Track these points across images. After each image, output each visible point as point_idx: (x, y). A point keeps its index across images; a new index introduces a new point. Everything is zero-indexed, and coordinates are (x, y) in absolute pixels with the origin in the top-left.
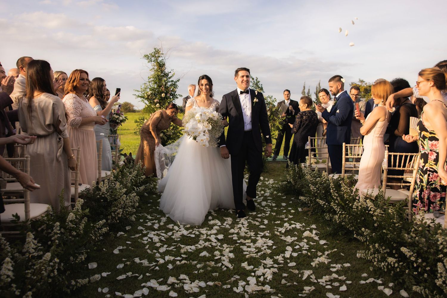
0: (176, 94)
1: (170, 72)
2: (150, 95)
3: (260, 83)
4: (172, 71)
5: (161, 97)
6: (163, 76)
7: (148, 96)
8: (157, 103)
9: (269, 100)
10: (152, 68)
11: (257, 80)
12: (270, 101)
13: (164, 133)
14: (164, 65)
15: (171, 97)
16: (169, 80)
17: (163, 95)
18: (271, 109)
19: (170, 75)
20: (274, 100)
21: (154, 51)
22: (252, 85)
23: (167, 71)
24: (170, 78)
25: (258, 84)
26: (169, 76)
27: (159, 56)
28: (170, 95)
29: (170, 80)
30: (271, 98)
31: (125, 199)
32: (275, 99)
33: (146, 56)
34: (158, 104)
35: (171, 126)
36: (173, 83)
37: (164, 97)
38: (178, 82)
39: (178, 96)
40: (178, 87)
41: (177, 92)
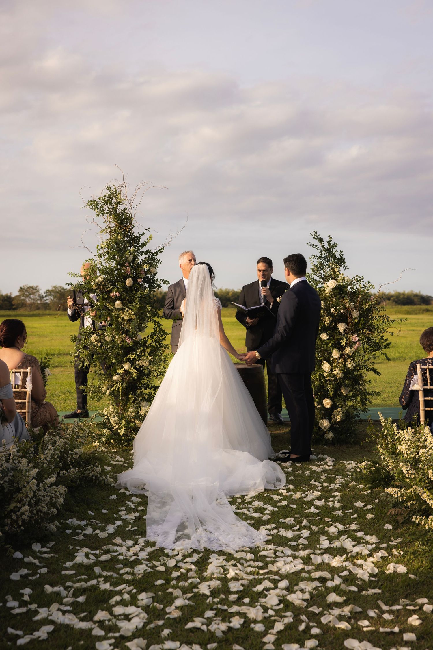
0: (157, 280)
1: (144, 234)
2: (101, 282)
3: (338, 249)
4: (146, 232)
5: (125, 287)
6: (129, 242)
7: (98, 285)
8: (117, 298)
9: (357, 286)
10: (104, 226)
12: (359, 287)
13: (132, 362)
14: (130, 219)
15: (147, 285)
16: (141, 250)
17: (129, 282)
19: (142, 240)
20: (368, 285)
21: (108, 192)
22: (319, 255)
23: (135, 232)
24: (144, 244)
25: (334, 250)
26: (140, 243)
27: (119, 203)
28: (145, 281)
29: (144, 249)
30: (359, 281)
31: (35, 488)
32: (369, 282)
33: (93, 204)
34: (118, 302)
35: (147, 347)
36: (149, 256)
37: (131, 287)
38: (160, 253)
39: (162, 282)
40: (161, 263)
41: (157, 274)
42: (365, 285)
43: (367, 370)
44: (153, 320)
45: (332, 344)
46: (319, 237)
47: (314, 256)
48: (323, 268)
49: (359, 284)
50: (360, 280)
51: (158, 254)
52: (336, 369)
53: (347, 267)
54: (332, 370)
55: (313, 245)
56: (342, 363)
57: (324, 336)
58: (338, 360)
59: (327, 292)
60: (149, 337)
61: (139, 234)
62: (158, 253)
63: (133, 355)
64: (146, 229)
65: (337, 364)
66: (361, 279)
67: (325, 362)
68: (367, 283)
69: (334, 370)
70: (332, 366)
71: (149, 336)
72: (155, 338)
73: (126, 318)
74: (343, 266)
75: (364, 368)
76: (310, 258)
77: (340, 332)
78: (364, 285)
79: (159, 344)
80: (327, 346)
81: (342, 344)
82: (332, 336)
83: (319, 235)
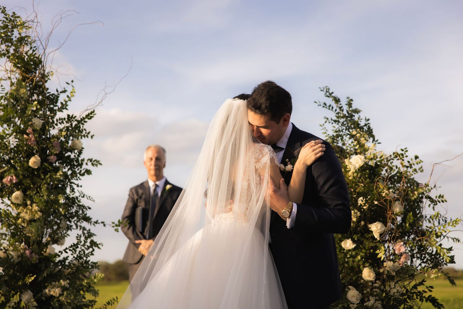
0: (83, 160)
1: (64, 91)
3: (362, 115)
5: (28, 169)
9: (396, 164)
11: (350, 104)
12: (399, 165)
17: (34, 162)
18: (407, 194)
19: (62, 98)
20: (414, 161)
22: (335, 118)
23: (51, 87)
24: (64, 107)
26: (59, 105)
32: (417, 157)
34: (17, 194)
36: (71, 125)
37: (38, 170)
38: (89, 119)
39: (90, 163)
40: (92, 137)
41: (84, 151)
42: (411, 162)
43: (421, 300)
44: (80, 226)
45: (362, 258)
46: (333, 95)
47: (327, 119)
48: (342, 139)
49: (400, 161)
50: (402, 155)
51: (86, 122)
52: (371, 298)
53: (377, 141)
54: (362, 301)
55: (325, 104)
56: (378, 288)
57: (348, 244)
58: (373, 283)
59: (350, 173)
60: (68, 251)
61: (57, 91)
62: (86, 120)
63: (32, 276)
64: (68, 83)
65: (371, 290)
66: (403, 152)
67: (350, 287)
68: (414, 158)
69: (366, 299)
70: (363, 294)
71: (66, 249)
72: (77, 253)
73: (27, 217)
74: (372, 139)
75: (415, 296)
76: (321, 125)
77: (374, 237)
78: (409, 162)
79: (87, 262)
80: (353, 261)
81: (379, 256)
82: (362, 243)
83: (332, 93)
